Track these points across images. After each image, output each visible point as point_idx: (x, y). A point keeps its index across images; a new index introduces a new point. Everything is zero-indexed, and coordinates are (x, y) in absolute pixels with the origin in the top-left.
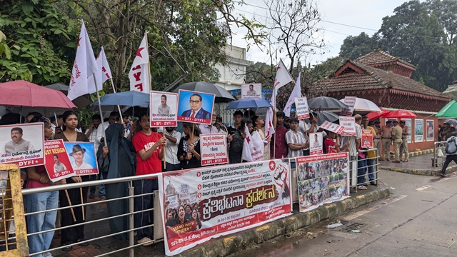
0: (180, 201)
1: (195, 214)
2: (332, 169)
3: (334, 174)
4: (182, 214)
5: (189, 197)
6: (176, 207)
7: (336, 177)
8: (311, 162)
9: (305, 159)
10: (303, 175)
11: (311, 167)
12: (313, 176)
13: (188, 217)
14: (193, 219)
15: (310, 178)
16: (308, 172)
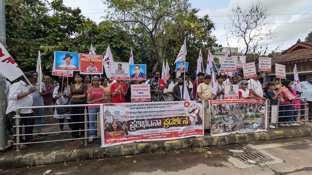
0: (114, 119)
1: (124, 127)
2: (248, 110)
3: (249, 114)
4: (115, 126)
5: (120, 118)
6: (111, 122)
7: (251, 115)
8: (225, 104)
9: (219, 102)
10: (216, 112)
11: (225, 107)
12: (227, 113)
13: (119, 128)
14: (122, 130)
15: (224, 114)
16: (221, 110)
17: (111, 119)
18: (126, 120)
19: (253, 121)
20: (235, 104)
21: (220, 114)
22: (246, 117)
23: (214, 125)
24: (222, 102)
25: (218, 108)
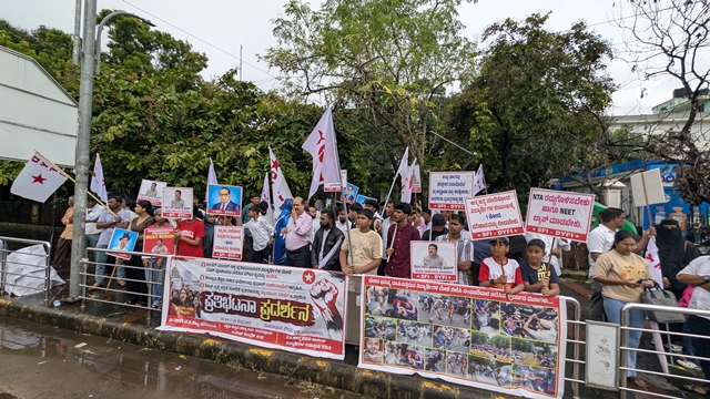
0: (183, 285)
1: (197, 301)
3: (490, 333)
4: (183, 296)
5: (191, 283)
6: (179, 288)
7: (498, 339)
8: (407, 291)
9: (388, 283)
10: (379, 307)
11: (406, 300)
12: (413, 317)
13: (189, 302)
14: (193, 306)
15: (402, 317)
16: (395, 306)
17: (180, 284)
18: (200, 290)
19: (502, 358)
20: (439, 295)
21: (393, 314)
22: (477, 340)
23: (374, 340)
24: (399, 284)
25: (387, 297)
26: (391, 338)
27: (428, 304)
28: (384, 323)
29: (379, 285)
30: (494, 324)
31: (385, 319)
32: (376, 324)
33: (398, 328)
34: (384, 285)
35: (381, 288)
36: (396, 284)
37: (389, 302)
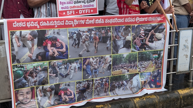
2: (120, 43)
3: (124, 53)
7: (130, 56)
8: (56, 30)
9: (36, 24)
10: (28, 53)
11: (56, 39)
12: (63, 55)
15: (53, 58)
16: (45, 48)
19: (133, 71)
20: (85, 29)
21: (43, 57)
22: (116, 62)
23: (25, 90)
24: (48, 24)
25: (36, 40)
26: (43, 82)
27: (77, 39)
28: (35, 69)
29: (26, 28)
30: (127, 45)
31: (36, 64)
32: (26, 72)
33: (49, 70)
34: (31, 28)
35: (28, 31)
36: (44, 24)
37: (38, 45)
